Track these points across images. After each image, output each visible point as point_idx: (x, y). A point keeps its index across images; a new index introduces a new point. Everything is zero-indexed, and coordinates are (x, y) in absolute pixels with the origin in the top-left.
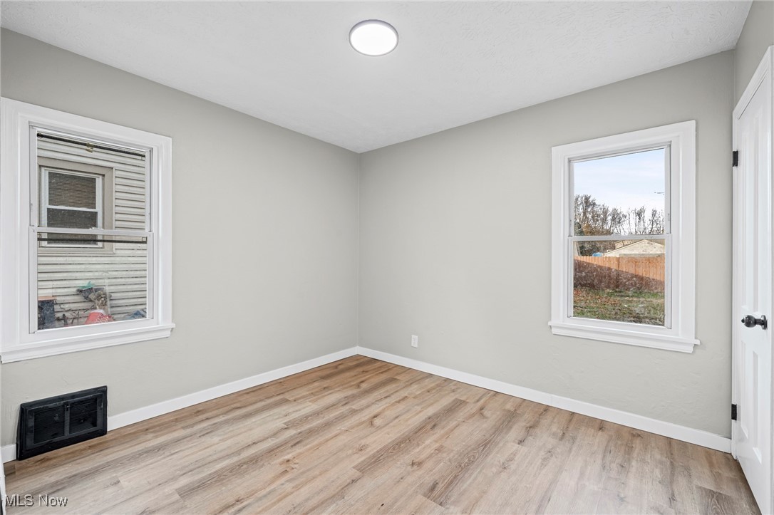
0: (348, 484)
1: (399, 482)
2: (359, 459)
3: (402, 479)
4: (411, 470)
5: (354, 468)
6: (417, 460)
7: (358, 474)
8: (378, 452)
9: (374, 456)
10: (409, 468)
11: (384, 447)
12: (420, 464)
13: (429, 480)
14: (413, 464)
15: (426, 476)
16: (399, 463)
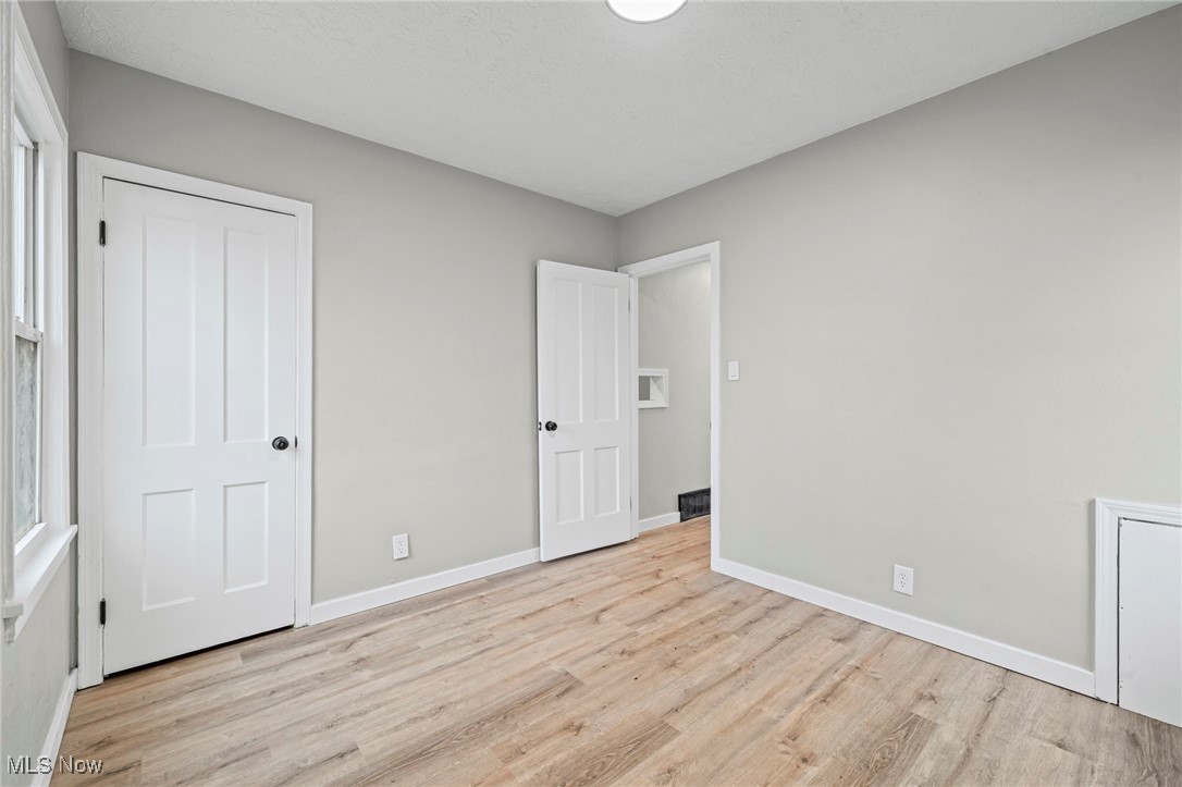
0: (682, 707)
1: (611, 703)
2: (670, 751)
3: (605, 707)
4: (586, 719)
5: (677, 733)
6: (569, 735)
7: (670, 720)
8: (637, 762)
9: (645, 753)
10: (587, 721)
11: (621, 773)
12: (568, 727)
13: (567, 702)
14: (579, 729)
15: (570, 708)
16: (602, 734)
